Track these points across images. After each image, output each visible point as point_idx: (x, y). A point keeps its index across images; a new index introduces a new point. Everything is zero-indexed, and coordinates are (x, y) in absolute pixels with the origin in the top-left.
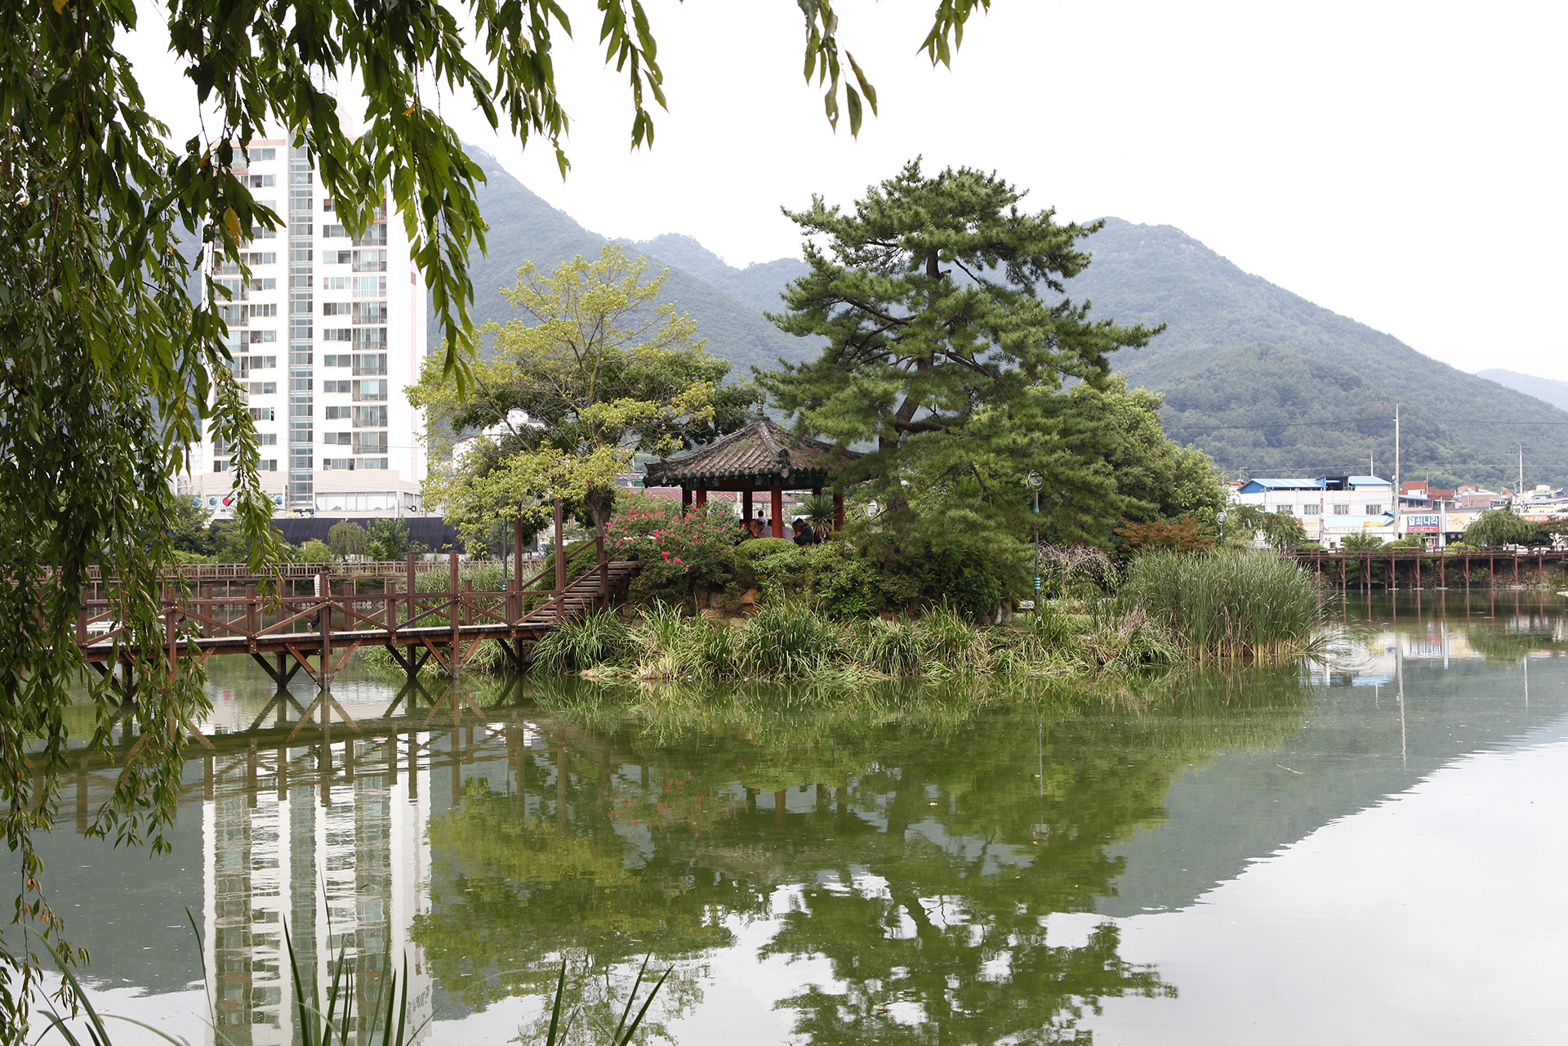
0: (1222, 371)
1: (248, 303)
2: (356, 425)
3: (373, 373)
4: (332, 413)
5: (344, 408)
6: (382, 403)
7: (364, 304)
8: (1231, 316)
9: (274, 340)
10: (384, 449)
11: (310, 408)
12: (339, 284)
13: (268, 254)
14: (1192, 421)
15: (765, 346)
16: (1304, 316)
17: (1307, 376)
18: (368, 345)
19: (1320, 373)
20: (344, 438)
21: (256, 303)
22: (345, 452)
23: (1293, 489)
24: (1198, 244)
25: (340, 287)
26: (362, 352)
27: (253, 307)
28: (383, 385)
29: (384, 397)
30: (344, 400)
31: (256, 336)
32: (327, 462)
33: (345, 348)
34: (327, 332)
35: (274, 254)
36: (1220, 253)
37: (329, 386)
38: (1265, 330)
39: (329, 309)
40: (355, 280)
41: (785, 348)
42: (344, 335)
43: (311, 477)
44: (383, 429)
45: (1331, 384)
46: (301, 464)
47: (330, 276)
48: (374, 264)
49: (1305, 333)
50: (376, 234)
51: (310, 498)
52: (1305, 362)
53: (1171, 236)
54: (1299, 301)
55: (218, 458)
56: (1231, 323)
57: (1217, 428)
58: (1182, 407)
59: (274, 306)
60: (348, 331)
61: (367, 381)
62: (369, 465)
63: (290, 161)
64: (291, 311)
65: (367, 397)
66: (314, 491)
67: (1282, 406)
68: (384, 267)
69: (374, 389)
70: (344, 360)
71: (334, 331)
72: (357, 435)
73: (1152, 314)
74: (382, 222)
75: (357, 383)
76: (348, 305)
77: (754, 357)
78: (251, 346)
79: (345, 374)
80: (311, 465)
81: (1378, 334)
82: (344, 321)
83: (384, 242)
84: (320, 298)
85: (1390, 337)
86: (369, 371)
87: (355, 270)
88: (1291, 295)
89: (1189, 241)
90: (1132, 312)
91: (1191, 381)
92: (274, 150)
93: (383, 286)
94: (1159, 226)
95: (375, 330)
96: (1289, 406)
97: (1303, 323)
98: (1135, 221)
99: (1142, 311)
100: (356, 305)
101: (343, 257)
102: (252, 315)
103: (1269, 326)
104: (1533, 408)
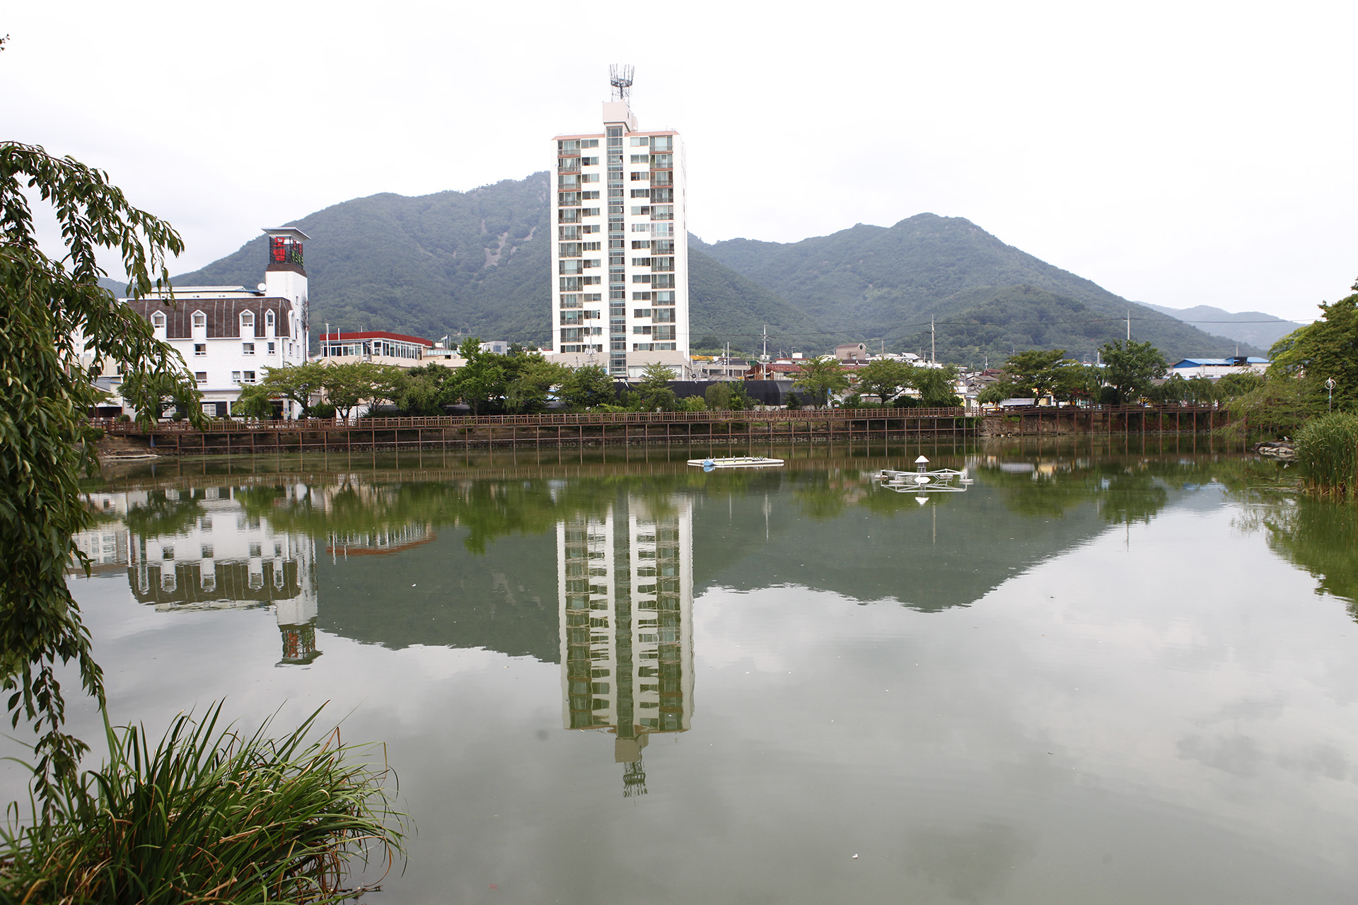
0: (1004, 300)
1: (582, 241)
2: (654, 321)
3: (665, 287)
4: (638, 313)
5: (646, 310)
6: (672, 307)
7: (659, 241)
8: (1001, 269)
9: (599, 265)
10: (673, 337)
11: (624, 310)
12: (642, 228)
13: (594, 209)
14: (990, 329)
15: (735, 288)
16: (1041, 270)
17: (1054, 303)
18: (661, 269)
19: (1061, 302)
20: (646, 330)
21: (587, 241)
22: (648, 339)
23: (1214, 365)
24: (979, 229)
25: (643, 230)
26: (657, 273)
27: (585, 244)
28: (672, 294)
29: (673, 302)
30: (646, 305)
31: (588, 263)
32: (635, 346)
33: (647, 270)
34: (634, 260)
35: (599, 209)
36: (991, 233)
37: (636, 296)
38: (1021, 277)
39: (636, 245)
40: (653, 226)
41: (746, 288)
42: (646, 262)
43: (624, 356)
44: (672, 324)
45: (1068, 308)
46: (618, 347)
47: (636, 223)
48: (666, 215)
49: (1044, 279)
50: (665, 195)
51: (625, 370)
52: (1052, 295)
53: (963, 223)
54: (1037, 261)
55: (563, 344)
56: (1001, 273)
57: (1006, 333)
58: (983, 321)
59: (599, 243)
60: (648, 259)
61: (661, 292)
62: (662, 347)
63: (608, 148)
64: (610, 246)
65: (660, 303)
66: (627, 365)
67: (1040, 321)
68: (671, 216)
69: (666, 298)
70: (645, 279)
71: (639, 259)
72: (655, 328)
73: (954, 269)
74: (670, 187)
75: (654, 293)
76: (648, 242)
77: (729, 293)
78: (584, 270)
79: (647, 287)
80: (624, 348)
81: (1083, 280)
82: (646, 253)
83: (671, 200)
84: (629, 237)
85: (1090, 282)
86: (662, 286)
87: (652, 219)
88: (1033, 258)
89: (974, 226)
90: (942, 267)
91: (987, 306)
92: (597, 140)
93: (671, 229)
94: (956, 218)
95: (666, 258)
96: (1044, 320)
97: (1042, 273)
98: (942, 215)
99: (948, 267)
100: (653, 242)
101: (644, 210)
102: (585, 249)
103: (1022, 275)
104: (1173, 323)
